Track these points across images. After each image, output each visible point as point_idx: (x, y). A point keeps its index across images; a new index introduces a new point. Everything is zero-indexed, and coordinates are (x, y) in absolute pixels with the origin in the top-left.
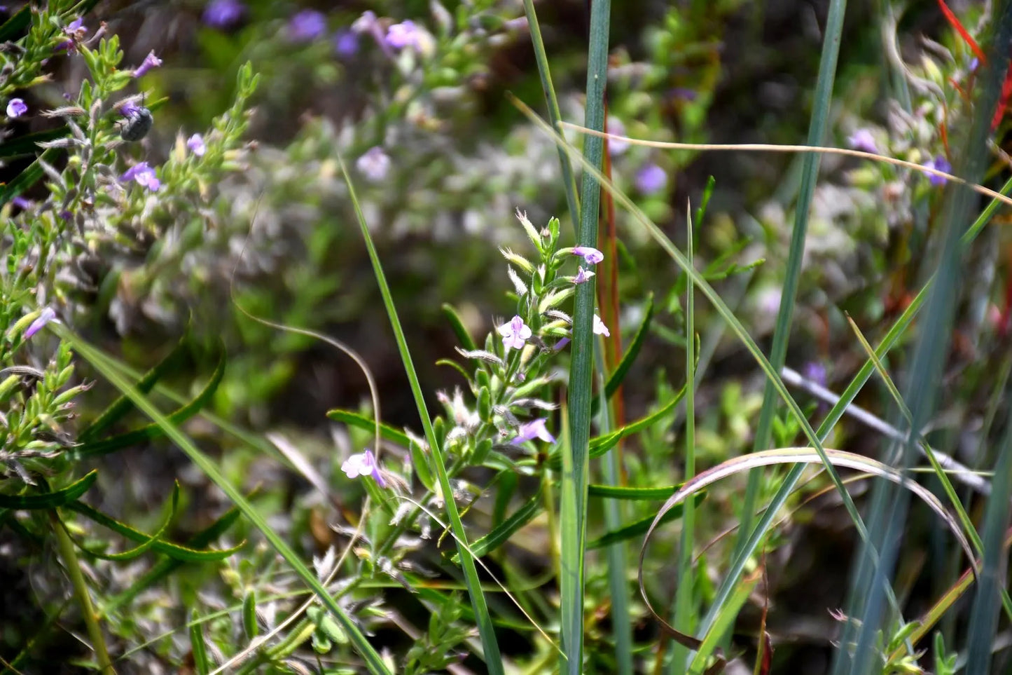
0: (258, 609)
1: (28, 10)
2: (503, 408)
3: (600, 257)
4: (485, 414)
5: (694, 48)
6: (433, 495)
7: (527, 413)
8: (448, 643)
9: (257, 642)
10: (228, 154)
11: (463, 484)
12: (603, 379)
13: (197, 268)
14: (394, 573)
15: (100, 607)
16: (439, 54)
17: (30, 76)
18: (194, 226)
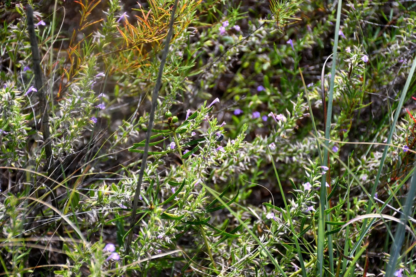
0: (247, 248)
1: (197, 112)
2: (304, 203)
3: (328, 169)
4: (300, 204)
5: (346, 120)
6: (287, 223)
7: (310, 204)
8: (291, 257)
9: (247, 256)
10: (240, 144)
11: (294, 221)
12: (327, 196)
13: (232, 169)
14: (278, 241)
15: (210, 246)
16: (288, 121)
17: (196, 127)
18: (231, 160)
